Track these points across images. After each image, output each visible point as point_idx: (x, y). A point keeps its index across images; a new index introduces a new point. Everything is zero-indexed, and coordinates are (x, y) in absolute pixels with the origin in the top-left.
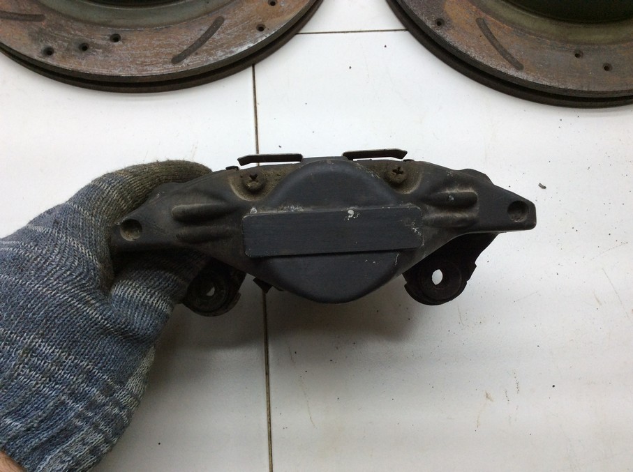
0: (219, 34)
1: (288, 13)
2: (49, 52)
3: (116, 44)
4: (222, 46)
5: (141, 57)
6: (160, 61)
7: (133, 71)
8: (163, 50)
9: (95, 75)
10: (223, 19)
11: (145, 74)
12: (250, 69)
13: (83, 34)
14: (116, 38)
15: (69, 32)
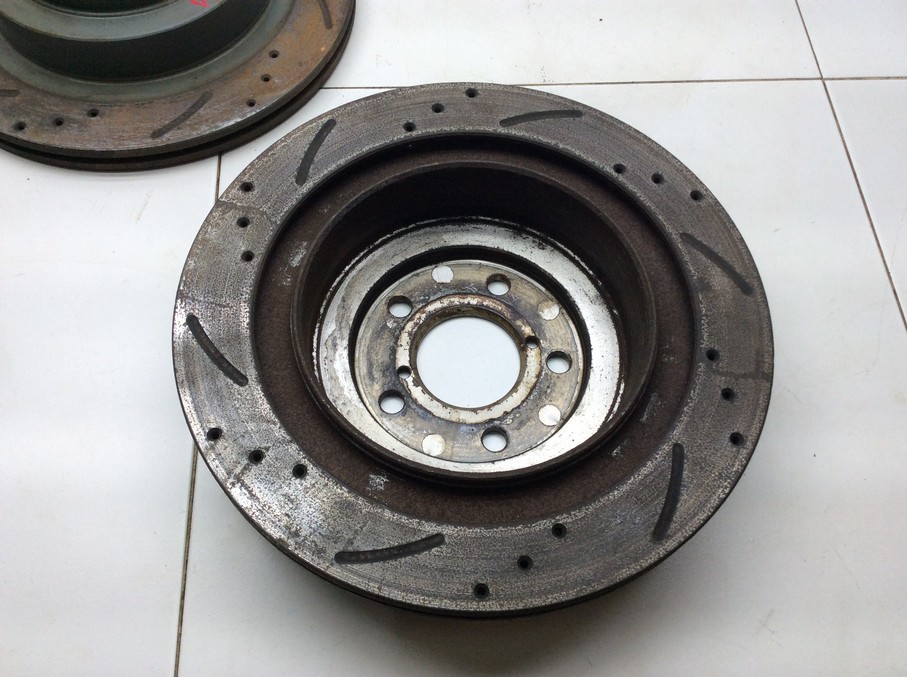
1: (282, 89)
2: (21, 127)
3: (94, 118)
4: (207, 121)
7: (109, 146)
8: (143, 125)
9: (68, 150)
10: (211, 95)
11: (121, 148)
13: (57, 109)
14: (94, 114)
15: (43, 108)
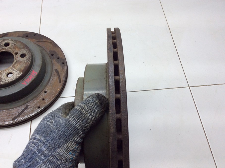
0: (27, 110)
1: (47, 102)
4: (27, 114)
5: (3, 119)
6: (9, 120)
10: (28, 106)
11: (4, 124)
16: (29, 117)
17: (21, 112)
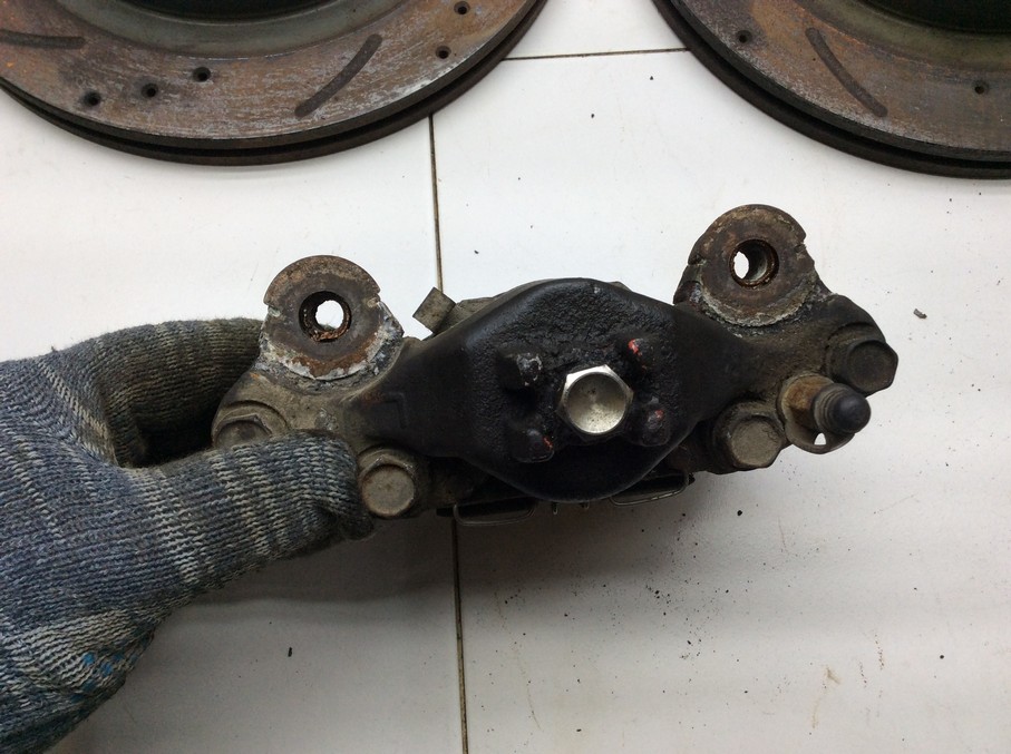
0: (373, 65)
1: (489, 27)
2: (92, 100)
3: (203, 84)
4: (377, 85)
5: (244, 106)
6: (276, 112)
7: (232, 131)
8: (281, 93)
9: (169, 138)
10: (379, 40)
11: (251, 134)
12: (425, 123)
13: (145, 67)
14: (202, 75)
15: (125, 67)
16: (391, 101)
17: (341, 74)
